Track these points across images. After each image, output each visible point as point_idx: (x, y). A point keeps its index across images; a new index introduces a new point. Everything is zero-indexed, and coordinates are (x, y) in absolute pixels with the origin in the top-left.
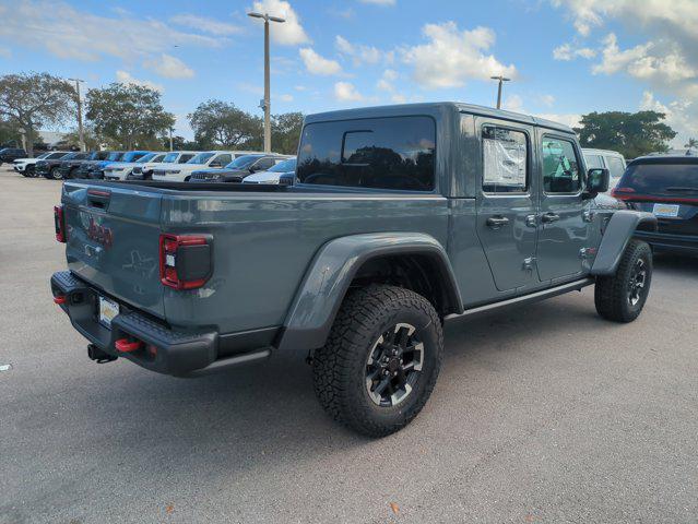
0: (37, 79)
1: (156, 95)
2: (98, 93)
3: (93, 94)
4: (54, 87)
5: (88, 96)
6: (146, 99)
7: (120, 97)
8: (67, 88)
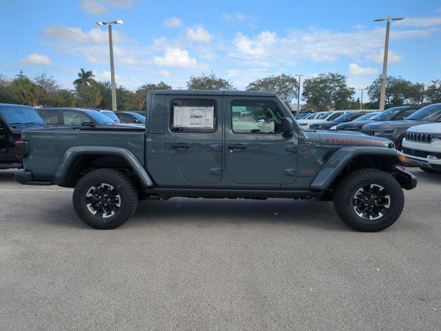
0: (279, 78)
1: (343, 77)
2: (310, 81)
3: (308, 82)
4: (287, 81)
5: (304, 83)
6: (338, 81)
7: (323, 81)
8: (293, 81)
